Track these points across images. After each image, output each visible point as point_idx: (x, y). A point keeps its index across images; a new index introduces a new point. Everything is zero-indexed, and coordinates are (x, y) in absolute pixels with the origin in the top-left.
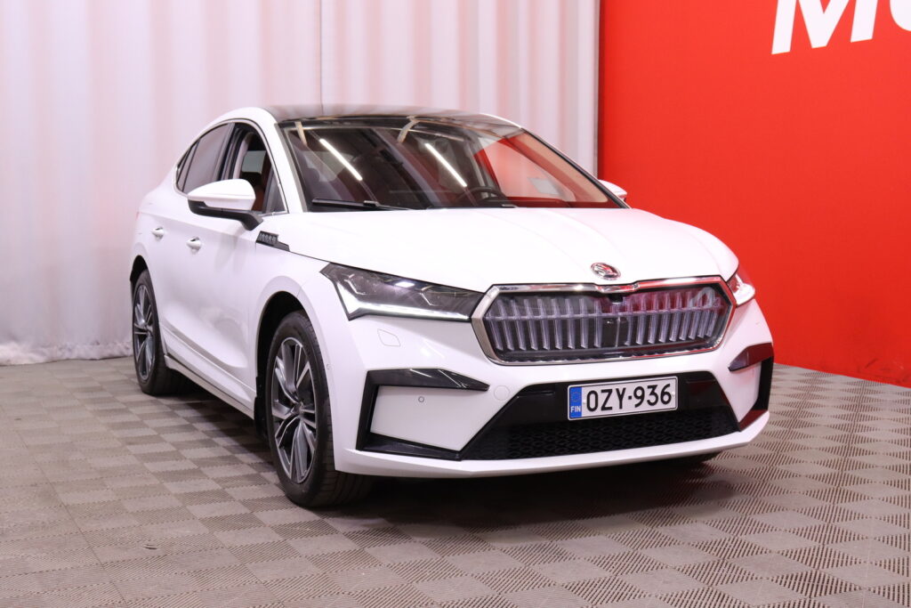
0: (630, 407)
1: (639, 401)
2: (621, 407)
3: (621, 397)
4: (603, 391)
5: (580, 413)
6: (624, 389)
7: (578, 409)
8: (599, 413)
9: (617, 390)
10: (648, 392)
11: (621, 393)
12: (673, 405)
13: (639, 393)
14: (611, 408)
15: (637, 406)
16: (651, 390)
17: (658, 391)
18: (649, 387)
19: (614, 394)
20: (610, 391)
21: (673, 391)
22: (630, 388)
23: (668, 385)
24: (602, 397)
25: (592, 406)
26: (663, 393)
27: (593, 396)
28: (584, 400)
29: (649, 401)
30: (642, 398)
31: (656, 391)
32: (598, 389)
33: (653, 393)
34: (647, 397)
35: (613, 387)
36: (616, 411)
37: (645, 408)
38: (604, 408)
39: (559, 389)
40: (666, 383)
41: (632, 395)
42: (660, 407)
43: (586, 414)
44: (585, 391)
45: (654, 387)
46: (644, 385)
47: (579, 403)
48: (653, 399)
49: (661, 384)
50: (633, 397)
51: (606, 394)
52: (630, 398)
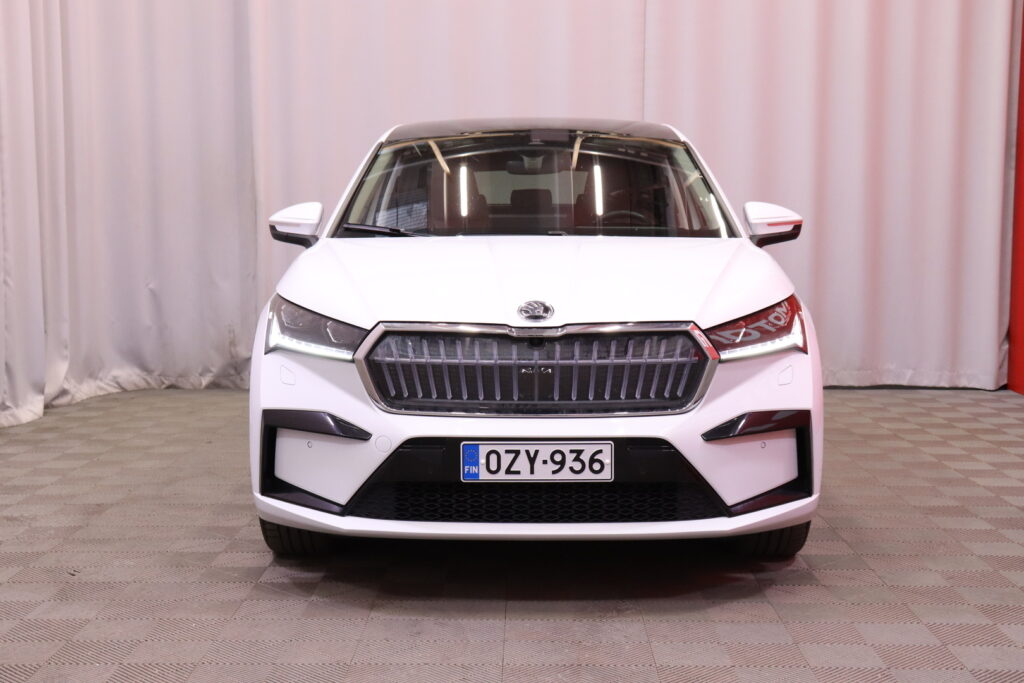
0: (544, 473)
1: (557, 467)
2: (532, 472)
3: (532, 461)
4: (507, 452)
5: (477, 475)
6: (537, 452)
7: (474, 469)
8: (502, 476)
9: (527, 452)
10: (570, 457)
11: (532, 455)
12: (607, 475)
13: (558, 458)
14: (518, 473)
15: (554, 472)
16: (574, 455)
17: (585, 457)
18: (572, 451)
19: (523, 457)
20: (517, 453)
21: (607, 458)
22: (545, 451)
23: (600, 451)
24: (506, 459)
25: (493, 467)
26: (592, 460)
27: (493, 458)
28: (483, 461)
29: (571, 469)
30: (562, 463)
31: (581, 457)
32: (501, 449)
33: (577, 459)
34: (569, 463)
35: (522, 448)
36: (525, 476)
37: (566, 475)
38: (508, 471)
39: (450, 445)
40: (598, 448)
41: (548, 458)
42: (587, 476)
43: (484, 476)
44: (484, 450)
45: (579, 452)
46: (566, 449)
47: (476, 463)
48: (577, 466)
49: (588, 451)
50: (549, 461)
51: (512, 455)
52: (545, 462)
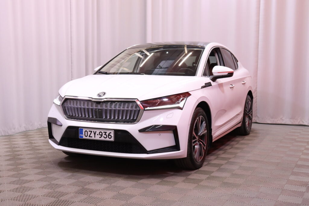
0: (97, 138)
1: (101, 136)
2: (95, 137)
3: (95, 134)
5: (82, 137)
6: (96, 132)
7: (82, 135)
8: (88, 138)
9: (94, 132)
10: (104, 134)
11: (95, 132)
12: (112, 139)
13: (101, 134)
14: (92, 137)
15: (100, 137)
18: (104, 132)
19: (93, 133)
20: (91, 132)
21: (112, 134)
22: (98, 132)
23: (111, 133)
25: (86, 135)
26: (109, 135)
27: (86, 132)
28: (84, 133)
29: (104, 137)
30: (102, 135)
32: (88, 130)
33: (105, 134)
34: (103, 135)
35: (93, 131)
36: (93, 138)
37: (102, 139)
38: (89, 136)
39: (77, 128)
41: (98, 134)
42: (107, 139)
43: (84, 137)
44: (84, 130)
45: (106, 133)
47: (82, 134)
48: (105, 136)
49: (108, 132)
50: (99, 134)
51: (90, 132)
52: (98, 135)
